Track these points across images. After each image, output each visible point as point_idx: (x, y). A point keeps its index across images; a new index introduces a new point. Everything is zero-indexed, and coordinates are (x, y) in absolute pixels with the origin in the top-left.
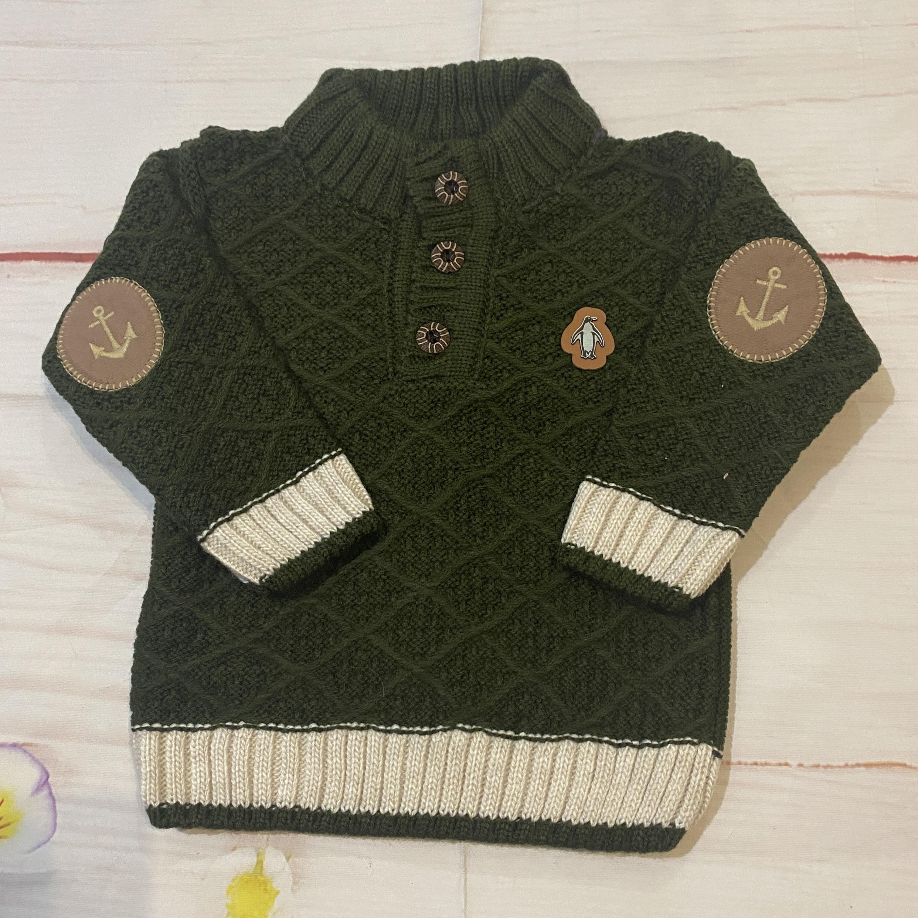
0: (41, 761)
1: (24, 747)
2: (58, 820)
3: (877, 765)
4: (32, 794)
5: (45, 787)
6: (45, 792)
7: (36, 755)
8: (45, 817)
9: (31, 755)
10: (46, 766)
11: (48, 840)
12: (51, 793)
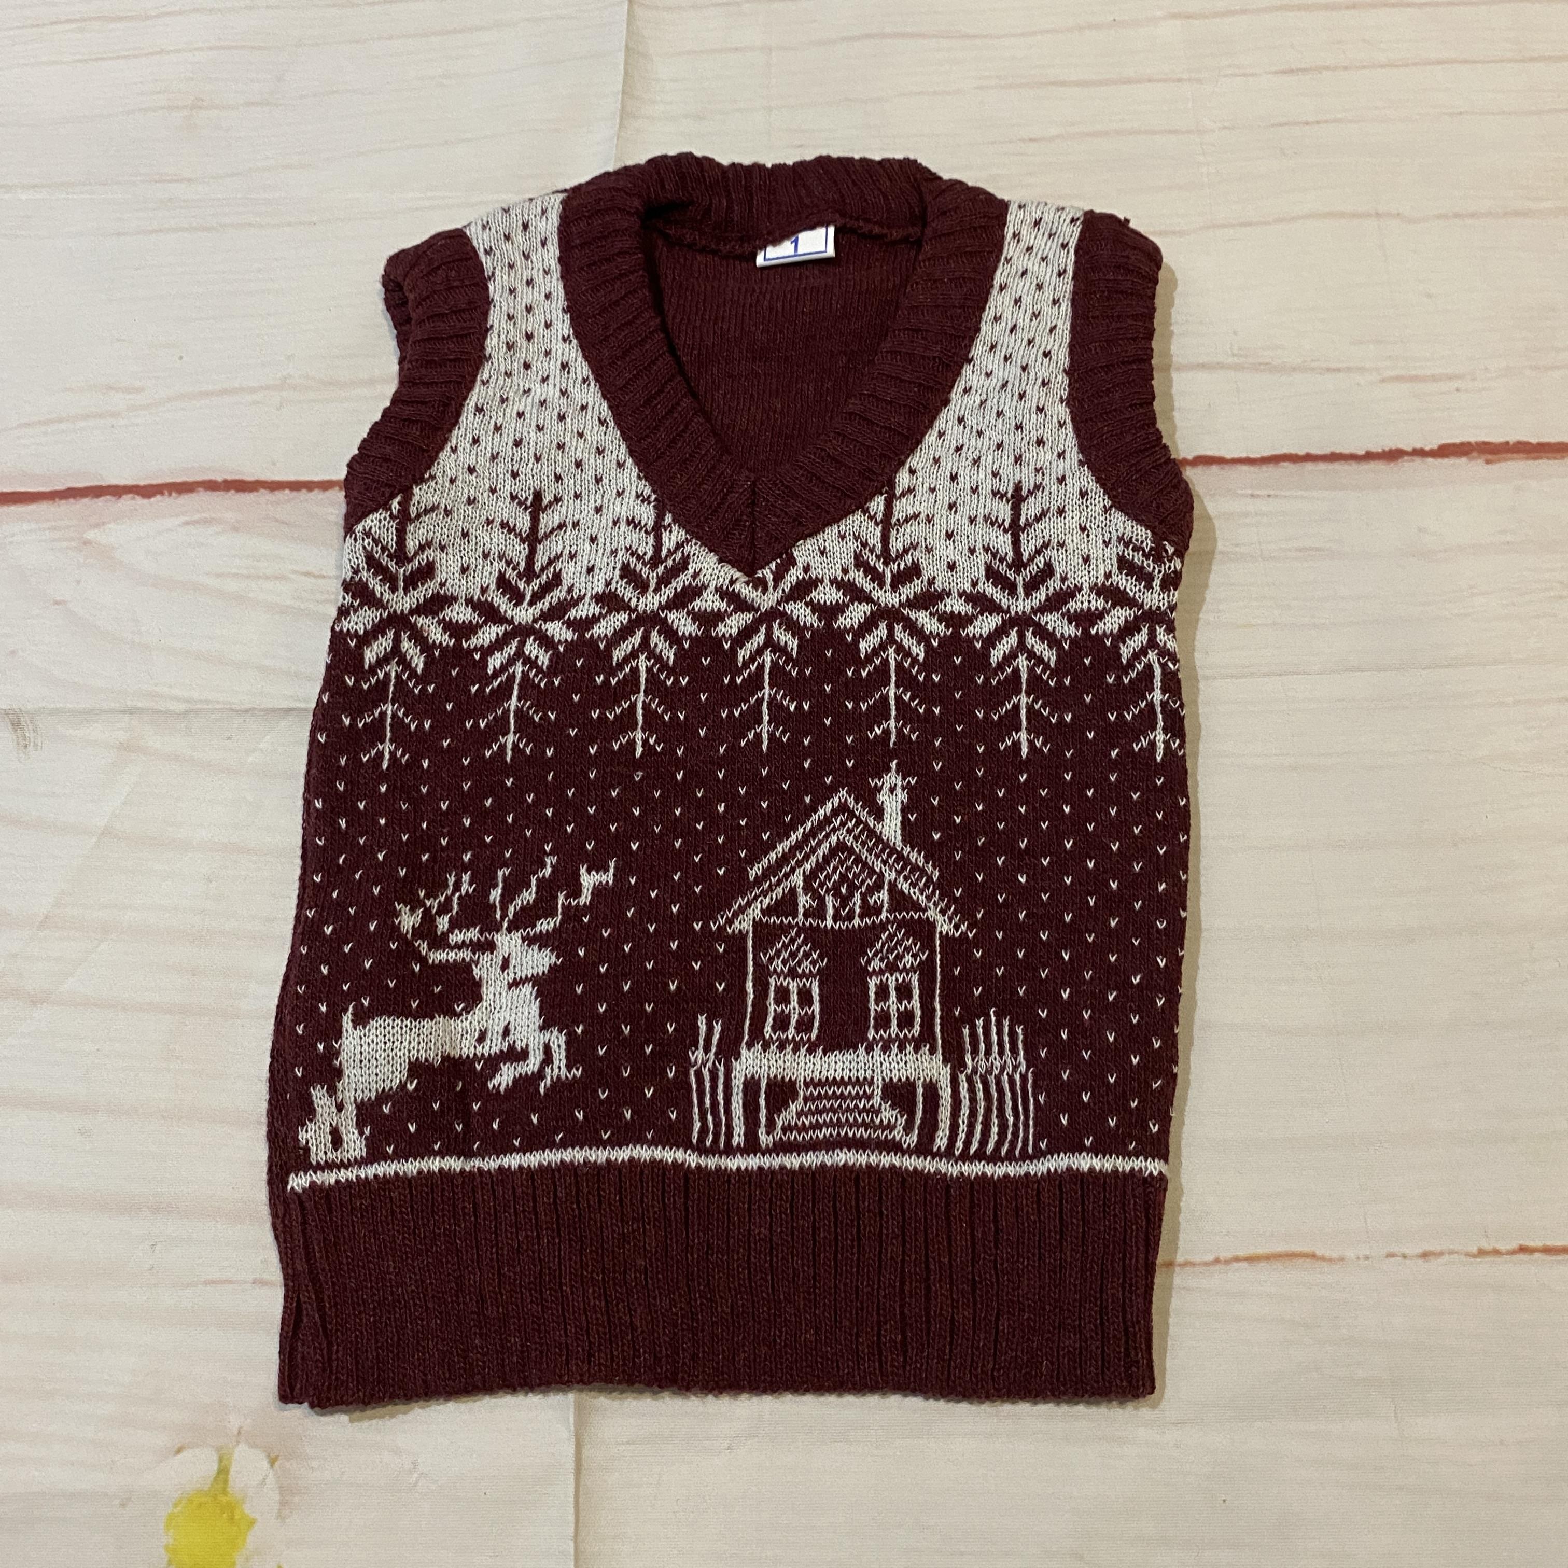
3: (1268, 1258)
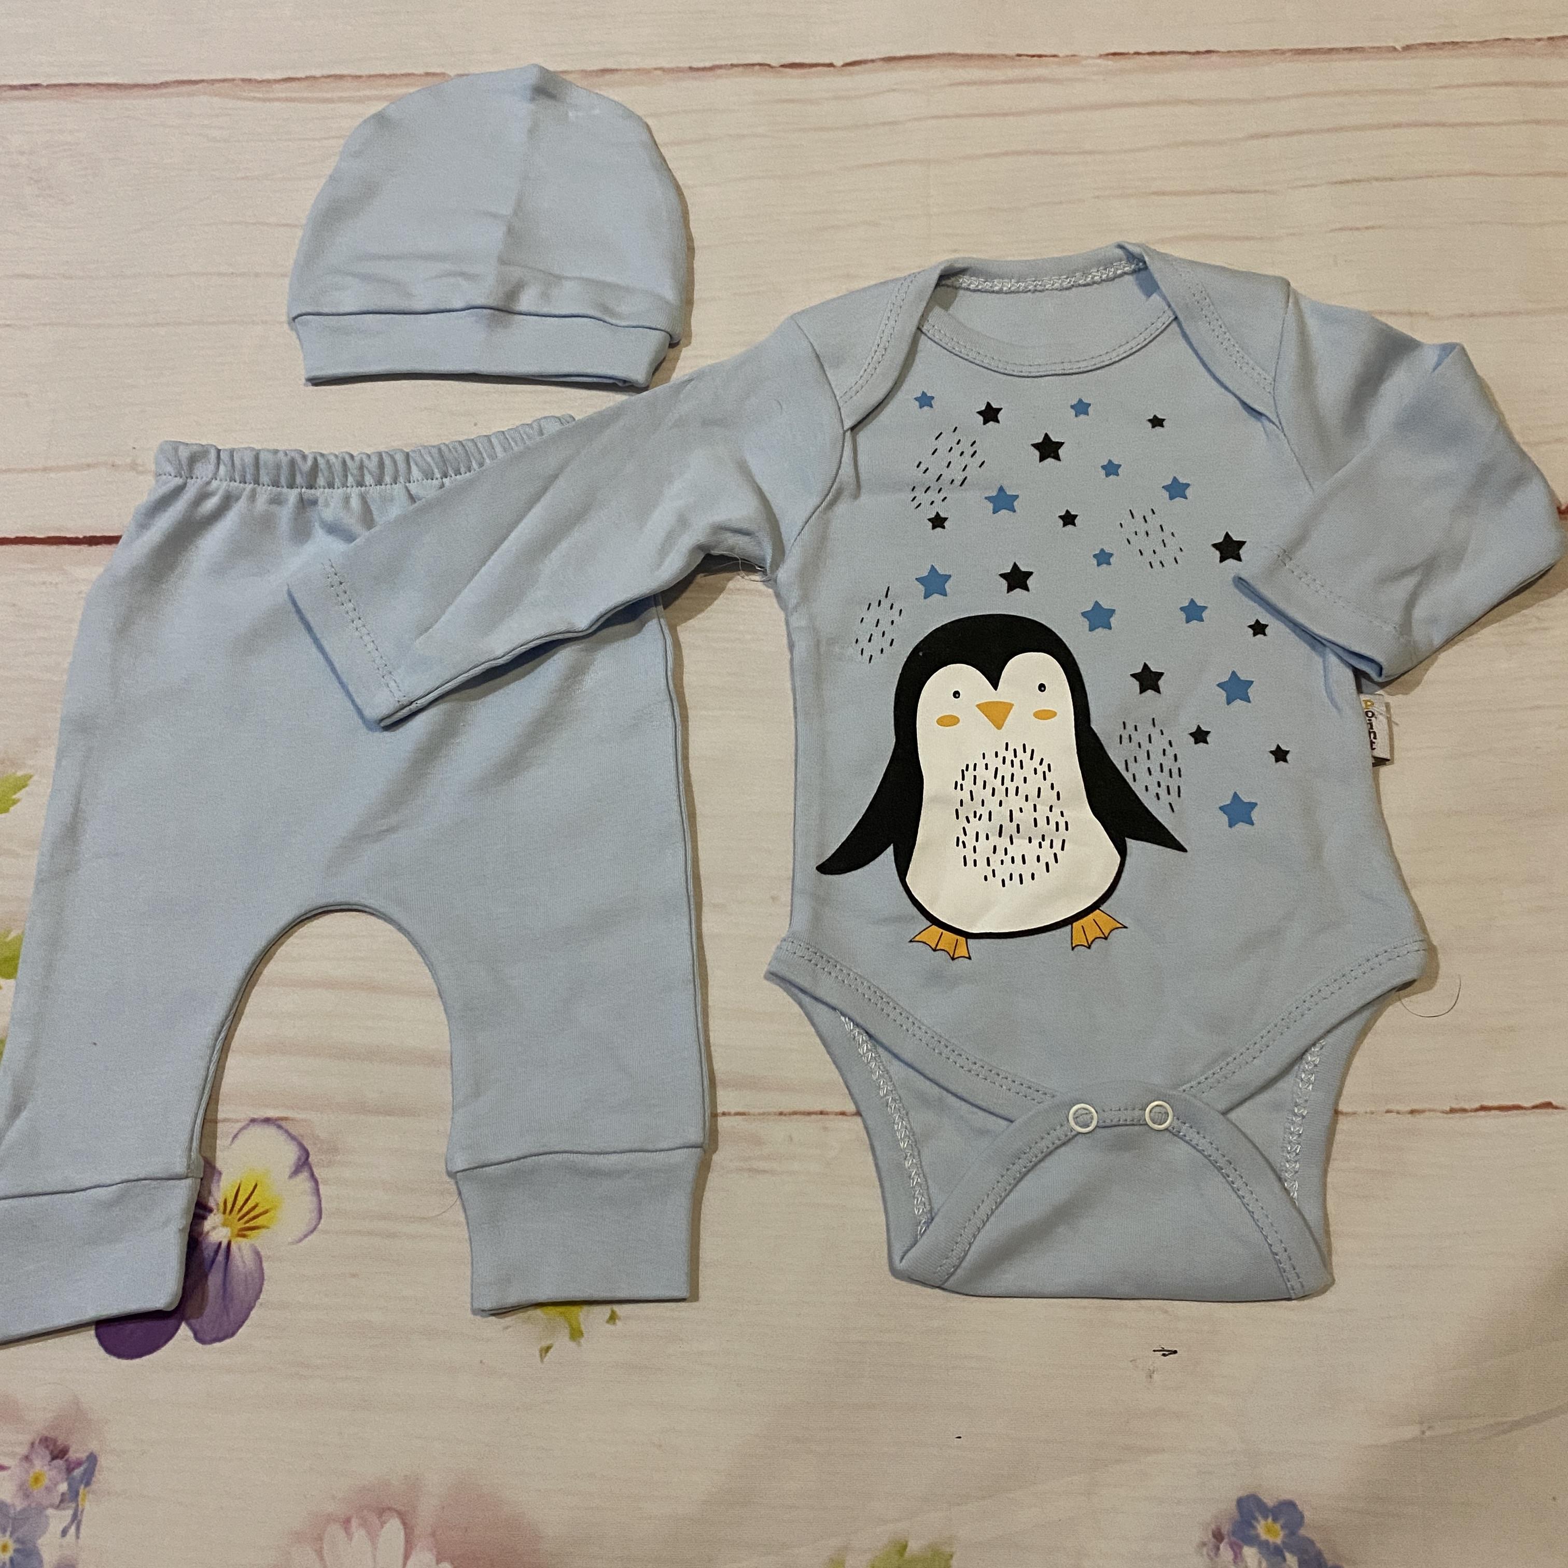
0: (300, 1138)
1: (277, 1122)
2: (323, 1205)
4: (290, 1177)
5: (306, 1168)
6: (305, 1175)
7: (291, 1131)
8: (309, 1201)
9: (287, 1131)
10: (305, 1143)
11: (315, 1228)
12: (312, 1175)
